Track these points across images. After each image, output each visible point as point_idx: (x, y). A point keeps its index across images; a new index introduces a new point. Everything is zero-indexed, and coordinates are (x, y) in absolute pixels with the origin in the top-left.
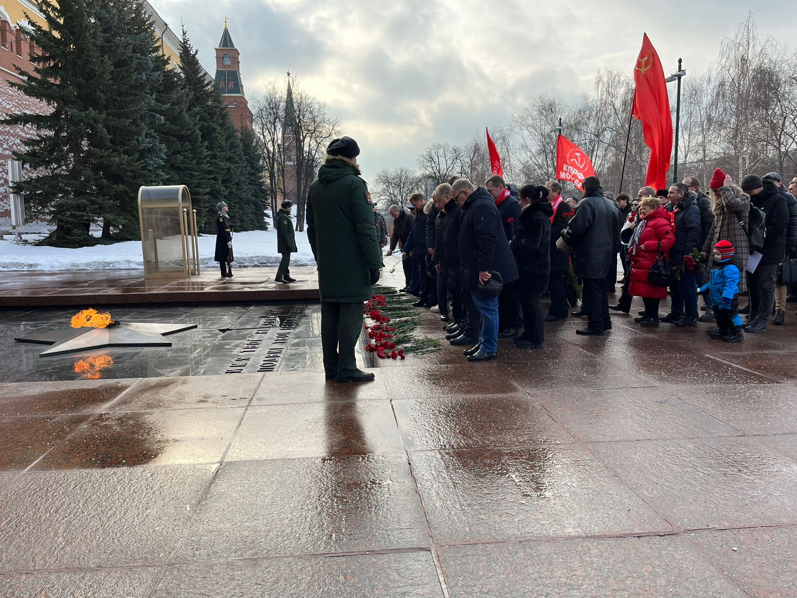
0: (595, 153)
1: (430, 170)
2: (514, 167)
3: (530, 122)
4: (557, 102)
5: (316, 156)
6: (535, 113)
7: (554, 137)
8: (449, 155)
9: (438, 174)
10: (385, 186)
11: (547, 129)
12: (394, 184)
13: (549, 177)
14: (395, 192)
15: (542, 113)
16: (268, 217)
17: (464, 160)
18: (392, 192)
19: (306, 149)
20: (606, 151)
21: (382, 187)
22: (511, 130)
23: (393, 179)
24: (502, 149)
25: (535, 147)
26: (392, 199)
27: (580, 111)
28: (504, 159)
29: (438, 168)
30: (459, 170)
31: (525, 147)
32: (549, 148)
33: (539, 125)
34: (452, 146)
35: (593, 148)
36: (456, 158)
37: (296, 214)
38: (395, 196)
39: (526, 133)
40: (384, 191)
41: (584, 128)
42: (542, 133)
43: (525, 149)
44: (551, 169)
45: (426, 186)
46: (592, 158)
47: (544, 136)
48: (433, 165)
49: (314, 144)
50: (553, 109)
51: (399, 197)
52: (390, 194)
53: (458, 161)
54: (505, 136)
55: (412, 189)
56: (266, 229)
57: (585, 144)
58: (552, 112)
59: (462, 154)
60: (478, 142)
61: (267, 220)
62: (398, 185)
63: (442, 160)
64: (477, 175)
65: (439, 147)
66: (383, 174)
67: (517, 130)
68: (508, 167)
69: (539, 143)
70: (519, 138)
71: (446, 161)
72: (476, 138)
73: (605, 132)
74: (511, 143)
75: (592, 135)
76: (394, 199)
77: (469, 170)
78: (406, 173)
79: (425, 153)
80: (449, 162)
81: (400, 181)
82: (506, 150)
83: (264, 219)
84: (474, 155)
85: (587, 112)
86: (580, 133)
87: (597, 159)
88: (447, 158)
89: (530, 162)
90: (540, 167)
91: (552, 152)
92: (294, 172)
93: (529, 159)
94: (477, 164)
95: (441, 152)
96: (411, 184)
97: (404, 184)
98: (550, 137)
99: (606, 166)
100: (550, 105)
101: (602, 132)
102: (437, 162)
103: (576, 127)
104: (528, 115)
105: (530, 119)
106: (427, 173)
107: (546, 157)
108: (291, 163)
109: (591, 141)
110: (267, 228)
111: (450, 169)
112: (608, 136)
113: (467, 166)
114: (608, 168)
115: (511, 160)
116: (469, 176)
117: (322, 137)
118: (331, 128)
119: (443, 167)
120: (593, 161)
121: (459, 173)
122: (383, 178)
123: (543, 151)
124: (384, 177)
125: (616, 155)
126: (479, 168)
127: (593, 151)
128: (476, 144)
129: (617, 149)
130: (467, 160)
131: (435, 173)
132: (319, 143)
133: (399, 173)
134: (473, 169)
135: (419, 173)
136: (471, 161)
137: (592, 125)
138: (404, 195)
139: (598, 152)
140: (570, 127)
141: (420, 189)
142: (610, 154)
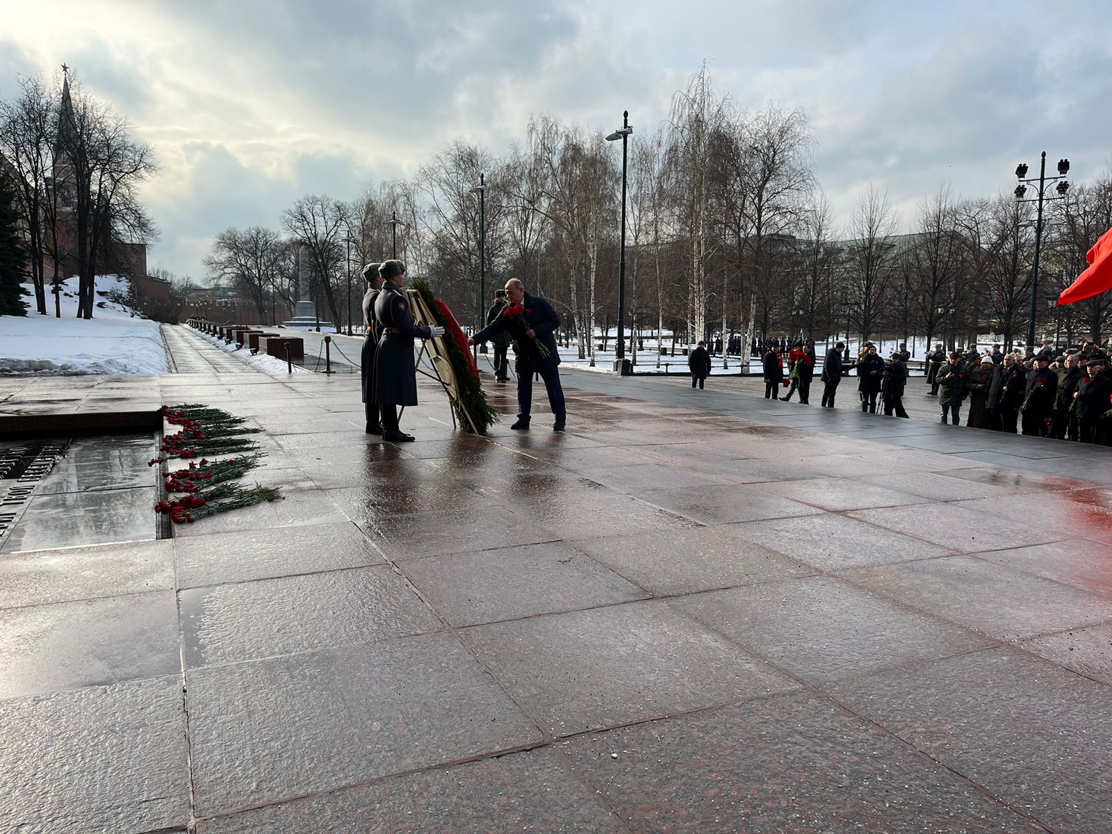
0: (529, 225)
1: (302, 233)
2: (423, 238)
3: (444, 175)
4: (479, 152)
5: (112, 201)
6: (449, 164)
7: (476, 199)
8: (329, 214)
9: (313, 241)
10: (232, 253)
11: (467, 187)
12: (247, 251)
13: (470, 254)
14: (249, 263)
15: (460, 165)
16: (28, 294)
17: (352, 223)
18: (243, 262)
19: (94, 187)
20: (543, 223)
21: (227, 255)
22: (418, 185)
23: (246, 243)
24: (405, 210)
25: (451, 213)
26: (243, 273)
27: (508, 166)
28: (409, 225)
29: (313, 232)
30: (345, 236)
31: (436, 210)
32: (469, 215)
33: (455, 181)
34: (333, 201)
35: (527, 219)
36: (341, 219)
37: (78, 291)
38: (248, 269)
39: (437, 191)
40: (230, 262)
41: (515, 191)
42: (459, 193)
43: (437, 213)
44: (472, 243)
45: (297, 256)
46: (525, 232)
47: (463, 197)
48: (306, 227)
49: (108, 183)
50: (474, 161)
51: (255, 271)
52: (241, 265)
53: (343, 223)
54: (409, 193)
55: (276, 259)
56: (24, 314)
57: (517, 212)
58: (473, 165)
59: (349, 214)
60: (373, 199)
61: (24, 299)
62: (252, 253)
63: (319, 219)
64: (371, 246)
65: (314, 201)
66: (228, 235)
67: (425, 185)
68: (415, 237)
69: (456, 206)
70: (429, 197)
71: (326, 222)
72: (369, 192)
73: (542, 199)
74: (417, 203)
75: (526, 202)
76: (246, 273)
77: (360, 239)
78: (265, 235)
79: (293, 209)
80: (330, 224)
81: (256, 248)
82: (411, 213)
83: (20, 298)
84: (366, 216)
85: (518, 169)
86: (509, 197)
87: (533, 233)
88: (327, 217)
89: (445, 232)
90: (458, 239)
91: (473, 219)
92: (73, 223)
93: (443, 227)
94: (370, 229)
95: (318, 208)
96: (273, 251)
97: (262, 251)
98: (471, 200)
99: (544, 244)
100: (470, 155)
101: (538, 198)
102: (312, 222)
103: (504, 187)
104: (440, 166)
105: (443, 171)
106: (299, 238)
107: (466, 226)
108: (69, 209)
109: (524, 209)
110: (26, 312)
111: (332, 234)
112: (545, 203)
113: (357, 231)
114: (546, 246)
115: (419, 227)
116: (360, 245)
117: (121, 171)
118: (137, 158)
119: (321, 230)
120: (528, 236)
121: (345, 240)
122: (228, 241)
123: (461, 218)
124: (230, 239)
125: (555, 230)
126: (375, 234)
127: (527, 222)
128: (370, 202)
129: (556, 223)
130: (357, 222)
131: (309, 238)
132: (118, 181)
133: (254, 235)
134: (365, 235)
135: (285, 237)
136: (363, 226)
137: (525, 187)
138: (263, 268)
139: (534, 224)
140: (496, 187)
141: (288, 261)
142: (548, 228)
